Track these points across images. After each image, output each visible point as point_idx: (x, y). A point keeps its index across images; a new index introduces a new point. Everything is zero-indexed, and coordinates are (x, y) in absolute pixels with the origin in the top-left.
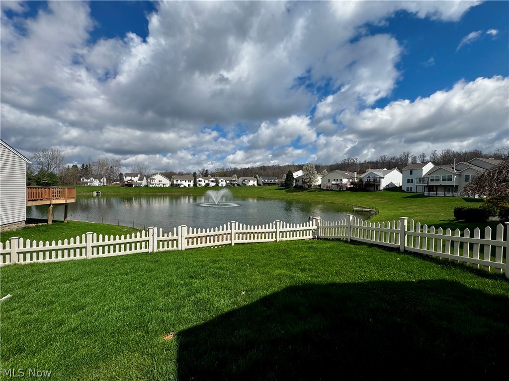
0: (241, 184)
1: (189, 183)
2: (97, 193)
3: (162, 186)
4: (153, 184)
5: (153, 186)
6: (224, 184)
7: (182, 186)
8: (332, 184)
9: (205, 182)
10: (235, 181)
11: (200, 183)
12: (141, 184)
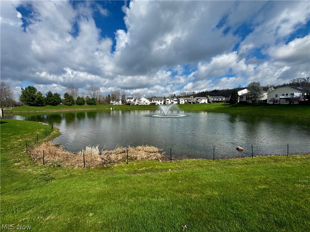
0: (195, 102)
1: (161, 102)
2: (113, 108)
3: (145, 104)
4: (141, 103)
5: (141, 104)
6: (184, 102)
7: (157, 104)
8: (280, 99)
9: (170, 101)
10: (191, 100)
11: (168, 102)
12: (134, 103)
